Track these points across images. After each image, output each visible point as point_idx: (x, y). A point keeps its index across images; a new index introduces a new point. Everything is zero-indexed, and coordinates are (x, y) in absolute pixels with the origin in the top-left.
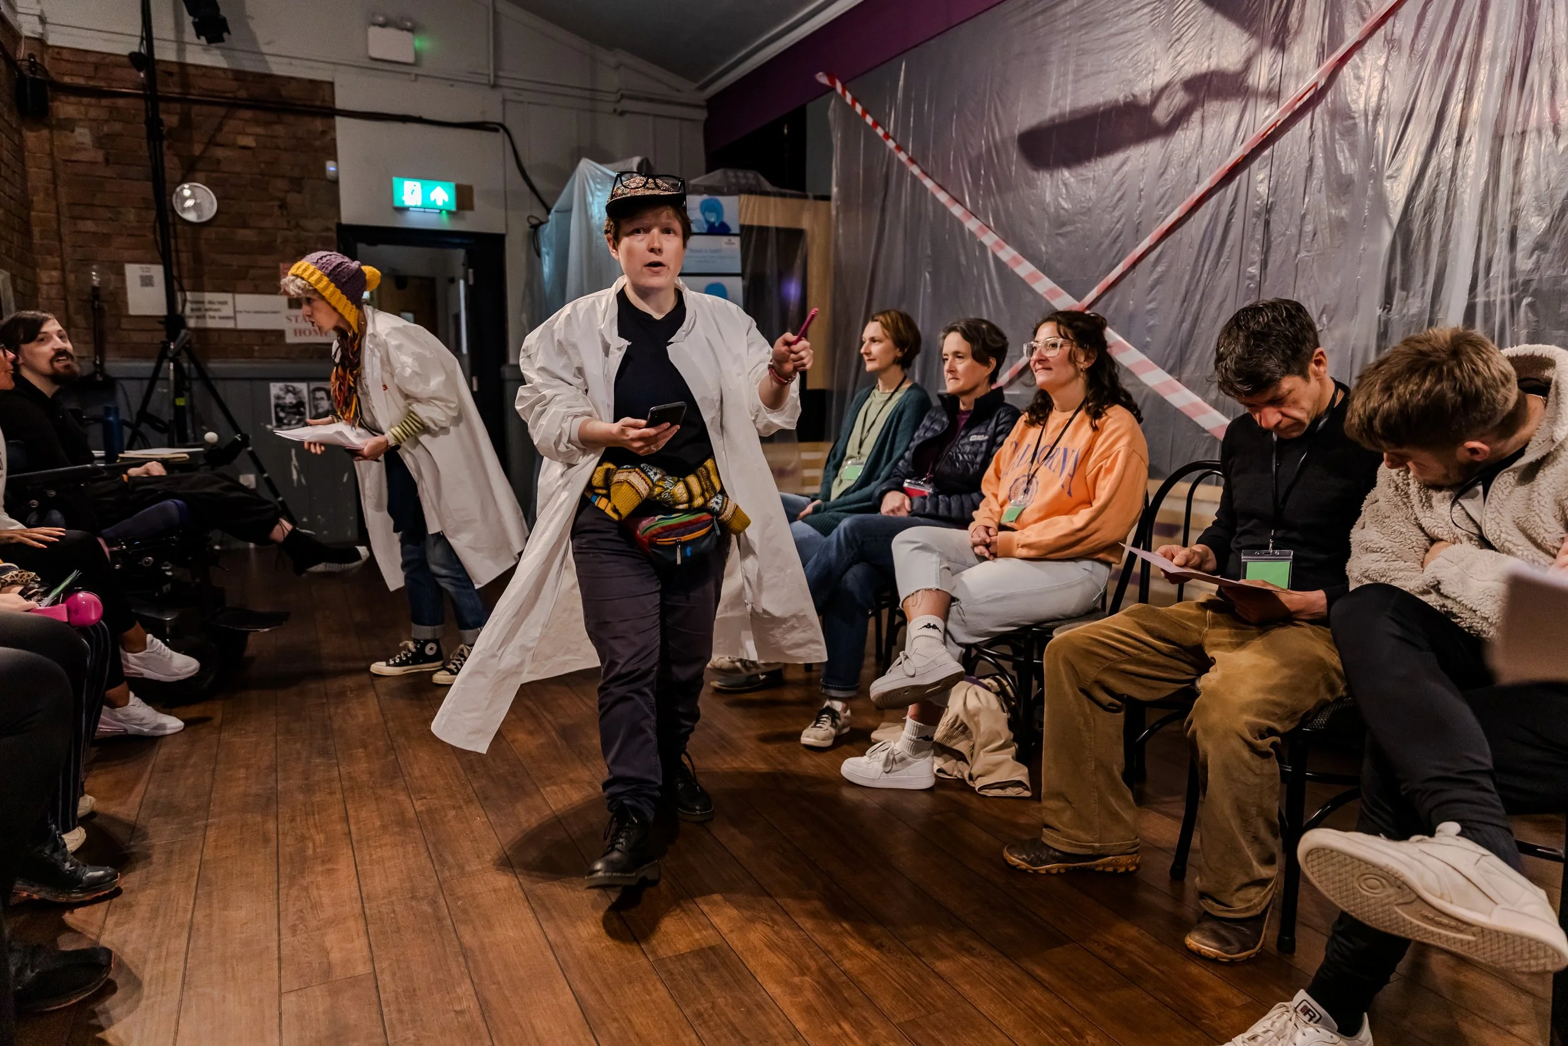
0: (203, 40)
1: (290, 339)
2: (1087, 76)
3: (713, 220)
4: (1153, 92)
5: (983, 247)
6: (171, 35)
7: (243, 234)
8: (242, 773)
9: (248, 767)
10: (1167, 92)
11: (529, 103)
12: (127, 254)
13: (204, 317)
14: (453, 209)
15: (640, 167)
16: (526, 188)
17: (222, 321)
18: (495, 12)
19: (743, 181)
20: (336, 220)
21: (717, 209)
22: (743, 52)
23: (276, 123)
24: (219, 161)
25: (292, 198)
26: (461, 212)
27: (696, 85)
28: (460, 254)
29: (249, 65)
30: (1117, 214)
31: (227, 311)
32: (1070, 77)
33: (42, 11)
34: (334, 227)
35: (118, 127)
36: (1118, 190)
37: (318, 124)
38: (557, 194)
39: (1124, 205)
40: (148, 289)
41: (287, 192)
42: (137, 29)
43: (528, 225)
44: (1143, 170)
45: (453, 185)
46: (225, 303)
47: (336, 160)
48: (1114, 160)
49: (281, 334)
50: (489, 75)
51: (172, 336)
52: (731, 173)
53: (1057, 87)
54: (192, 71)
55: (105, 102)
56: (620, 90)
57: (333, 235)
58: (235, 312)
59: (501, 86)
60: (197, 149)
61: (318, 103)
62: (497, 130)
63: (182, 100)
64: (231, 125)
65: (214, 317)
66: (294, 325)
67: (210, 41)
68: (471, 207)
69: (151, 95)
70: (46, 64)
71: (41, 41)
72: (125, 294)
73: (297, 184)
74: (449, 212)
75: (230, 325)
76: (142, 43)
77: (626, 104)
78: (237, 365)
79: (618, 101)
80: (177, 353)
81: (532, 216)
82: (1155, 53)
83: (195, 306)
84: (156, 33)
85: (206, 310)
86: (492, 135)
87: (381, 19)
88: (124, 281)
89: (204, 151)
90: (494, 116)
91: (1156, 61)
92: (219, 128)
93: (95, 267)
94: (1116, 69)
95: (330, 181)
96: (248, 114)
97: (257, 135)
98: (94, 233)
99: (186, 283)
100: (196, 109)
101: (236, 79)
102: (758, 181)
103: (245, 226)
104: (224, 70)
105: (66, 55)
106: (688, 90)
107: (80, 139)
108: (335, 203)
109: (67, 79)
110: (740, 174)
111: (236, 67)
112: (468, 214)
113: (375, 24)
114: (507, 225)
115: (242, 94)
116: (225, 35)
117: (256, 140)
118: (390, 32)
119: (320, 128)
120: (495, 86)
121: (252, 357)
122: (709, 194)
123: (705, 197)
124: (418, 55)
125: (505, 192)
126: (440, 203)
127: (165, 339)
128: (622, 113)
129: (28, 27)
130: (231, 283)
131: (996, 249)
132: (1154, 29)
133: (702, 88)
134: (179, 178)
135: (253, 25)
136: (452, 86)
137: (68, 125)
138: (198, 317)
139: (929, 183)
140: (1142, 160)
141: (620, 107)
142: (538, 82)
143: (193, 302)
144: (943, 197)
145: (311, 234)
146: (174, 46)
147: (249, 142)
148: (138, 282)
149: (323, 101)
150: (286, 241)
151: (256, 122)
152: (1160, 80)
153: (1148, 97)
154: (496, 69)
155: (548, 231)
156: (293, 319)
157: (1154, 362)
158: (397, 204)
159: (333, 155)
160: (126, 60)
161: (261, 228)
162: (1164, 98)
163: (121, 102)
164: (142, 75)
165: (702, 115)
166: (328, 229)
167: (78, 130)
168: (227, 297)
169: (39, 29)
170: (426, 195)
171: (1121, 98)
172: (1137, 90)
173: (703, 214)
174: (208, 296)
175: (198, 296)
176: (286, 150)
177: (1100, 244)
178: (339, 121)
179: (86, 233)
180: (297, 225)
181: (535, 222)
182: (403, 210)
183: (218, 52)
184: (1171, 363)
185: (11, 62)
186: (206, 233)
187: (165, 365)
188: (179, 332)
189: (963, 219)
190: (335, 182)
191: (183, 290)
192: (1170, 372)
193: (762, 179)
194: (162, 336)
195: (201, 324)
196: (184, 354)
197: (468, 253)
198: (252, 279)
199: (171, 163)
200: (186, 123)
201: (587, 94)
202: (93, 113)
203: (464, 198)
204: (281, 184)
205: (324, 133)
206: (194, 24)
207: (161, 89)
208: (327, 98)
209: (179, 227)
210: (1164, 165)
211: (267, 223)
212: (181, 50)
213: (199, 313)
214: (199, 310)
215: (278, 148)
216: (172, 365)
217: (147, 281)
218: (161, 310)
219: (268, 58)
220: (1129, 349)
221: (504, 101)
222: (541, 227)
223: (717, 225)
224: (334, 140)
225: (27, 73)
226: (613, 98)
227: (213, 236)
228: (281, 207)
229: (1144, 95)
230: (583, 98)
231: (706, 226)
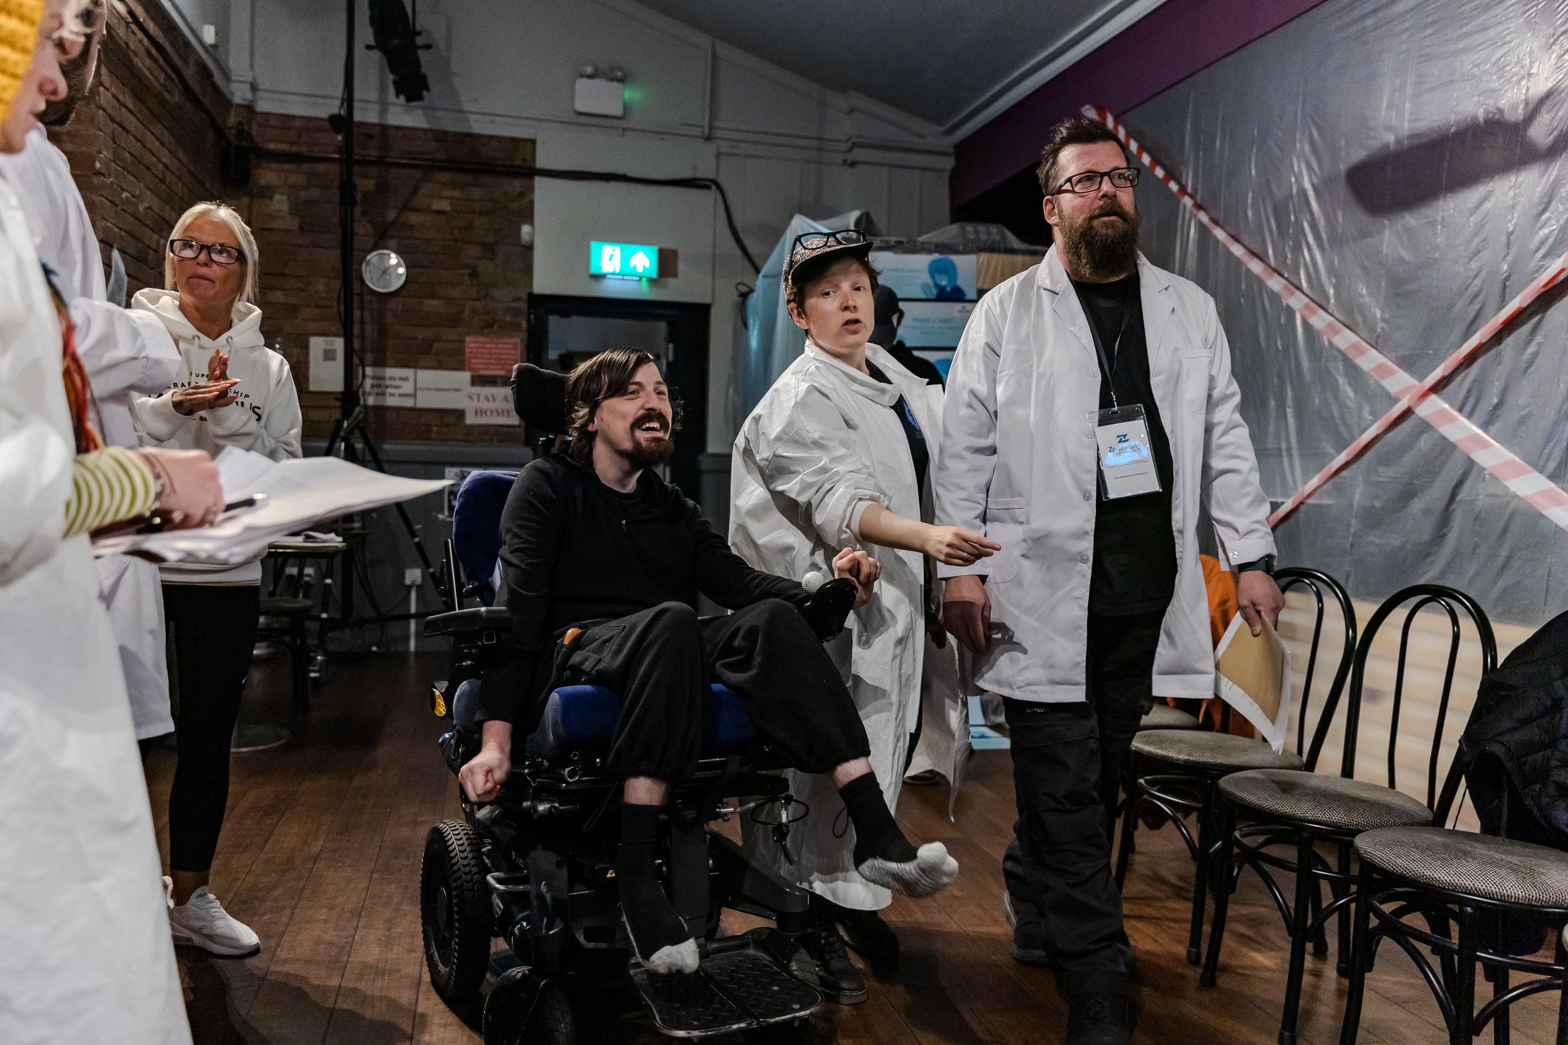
0: (402, 98)
1: (470, 420)
2: (1432, 89)
3: (944, 283)
4: (1527, 104)
5: (1290, 312)
6: (374, 96)
7: (431, 304)
8: (322, 914)
9: (331, 909)
10: (1548, 104)
11: (747, 156)
12: (312, 326)
13: (383, 394)
14: (654, 275)
15: (858, 223)
16: (738, 252)
17: (402, 399)
18: (714, 56)
19: (984, 237)
20: (528, 290)
21: (950, 271)
22: (998, 87)
23: (473, 186)
24: (412, 227)
25: (485, 266)
26: (663, 280)
27: (942, 129)
28: (662, 327)
29: (449, 124)
30: (1474, 265)
31: (408, 388)
32: (1409, 90)
33: (254, 79)
34: (524, 295)
35: (315, 193)
36: (1476, 235)
37: (517, 185)
38: (766, 257)
39: (1485, 256)
40: (330, 363)
41: (479, 259)
42: (339, 91)
43: (736, 293)
44: (1513, 207)
45: (655, 249)
46: (406, 379)
47: (532, 224)
48: (1472, 196)
49: (460, 414)
50: (703, 127)
51: (346, 413)
52: (969, 228)
53: (1390, 106)
54: (393, 133)
55: (305, 167)
56: (849, 139)
57: (523, 305)
58: (416, 388)
59: (715, 138)
60: (391, 215)
61: (518, 163)
62: (708, 187)
63: (380, 162)
64: (427, 188)
65: (394, 395)
66: (475, 404)
67: (409, 99)
68: (675, 275)
69: (348, 160)
70: (254, 133)
71: (249, 108)
72: (307, 368)
73: (489, 250)
74: (650, 280)
75: (408, 403)
76: (342, 104)
77: (859, 154)
78: (412, 448)
79: (850, 151)
80: (350, 432)
81: (742, 284)
82: (1531, 53)
83: (375, 382)
84: (358, 95)
85: (387, 387)
86: (706, 192)
87: (589, 70)
88: (307, 355)
89: (398, 216)
90: (706, 171)
91: (1532, 63)
92: (415, 191)
93: (279, 339)
94: (1474, 76)
95: (523, 246)
96: (445, 176)
97: (453, 198)
98: (284, 305)
99: (369, 357)
100: (393, 172)
101: (437, 140)
102: (1003, 236)
103: (433, 296)
104: (425, 131)
105: (272, 122)
106: (932, 135)
107: (277, 207)
108: (528, 271)
109: (272, 146)
110: (982, 228)
111: (436, 126)
112: (671, 281)
113: (582, 76)
114: (713, 294)
115: (441, 155)
116: (425, 93)
117: (451, 204)
118: (600, 84)
119: (518, 190)
120: (709, 138)
121: (429, 439)
122: (940, 253)
123: (936, 256)
124: (626, 107)
125: (714, 255)
126: (640, 270)
127: (340, 418)
128: (853, 164)
129: (239, 94)
130: (413, 358)
131: (1307, 314)
132: (1528, 22)
133: (949, 132)
134: (370, 245)
135: (457, 82)
136: (662, 139)
137: (267, 192)
138: (377, 394)
139: (1220, 234)
140: (1511, 194)
141: (851, 157)
142: (755, 132)
143: (374, 378)
144: (1237, 250)
145: (500, 305)
146: (376, 107)
147: (444, 205)
148: (321, 355)
149: (524, 160)
150: (474, 312)
151: (454, 185)
152: (1539, 86)
153: (1521, 110)
154: (712, 119)
155: (755, 299)
156: (475, 398)
157: (1529, 462)
158: (593, 270)
159: (529, 218)
160: (327, 125)
161: (450, 299)
162: (1544, 110)
163: (320, 167)
164: (340, 138)
165: (949, 163)
166: (518, 299)
167: (277, 197)
168: (407, 372)
169: (249, 96)
170: (625, 260)
171: (1481, 115)
172: (1503, 103)
173: (932, 276)
174: (390, 372)
175: (379, 371)
176: (481, 214)
177: (1451, 307)
178: (539, 181)
179: (275, 304)
180: (487, 296)
181: (744, 289)
182: (599, 277)
183: (419, 112)
184: (1552, 465)
185: (219, 131)
186: (392, 304)
187: (337, 445)
188: (353, 410)
189: (1264, 276)
190: (530, 248)
191: (363, 366)
192: (1553, 477)
193: (1009, 235)
194: (337, 414)
195: (380, 403)
196: (357, 433)
197: (670, 325)
198: (435, 354)
199: (362, 229)
200: (383, 187)
201: (814, 143)
202: (292, 179)
203: (667, 263)
204: (474, 251)
205: (522, 194)
206: (394, 82)
207: (358, 153)
208: (528, 158)
209: (367, 298)
210: (1545, 200)
211: (456, 293)
212: (383, 111)
213: (379, 390)
214: (379, 386)
215: (474, 212)
216: (343, 445)
217: (329, 355)
218: (338, 386)
219: (471, 117)
220: (1490, 445)
221: (719, 155)
222: (751, 295)
223: (948, 289)
224: (532, 202)
225: (234, 140)
226: (844, 147)
227: (400, 307)
228: (471, 275)
229: (1514, 107)
230: (809, 148)
231: (935, 291)
